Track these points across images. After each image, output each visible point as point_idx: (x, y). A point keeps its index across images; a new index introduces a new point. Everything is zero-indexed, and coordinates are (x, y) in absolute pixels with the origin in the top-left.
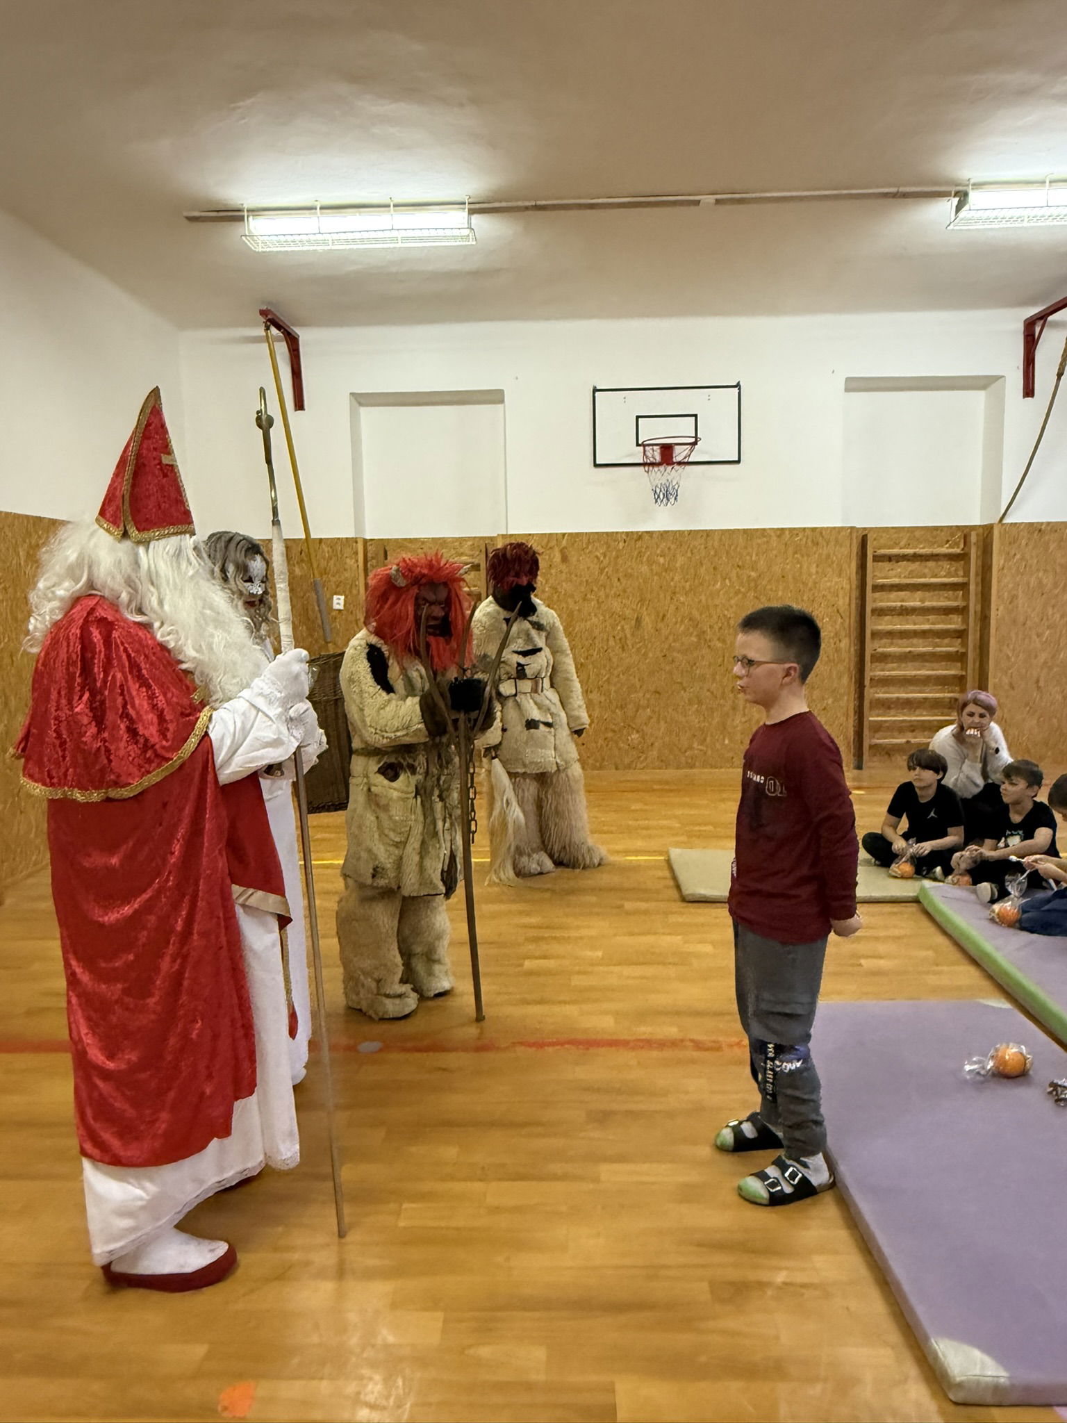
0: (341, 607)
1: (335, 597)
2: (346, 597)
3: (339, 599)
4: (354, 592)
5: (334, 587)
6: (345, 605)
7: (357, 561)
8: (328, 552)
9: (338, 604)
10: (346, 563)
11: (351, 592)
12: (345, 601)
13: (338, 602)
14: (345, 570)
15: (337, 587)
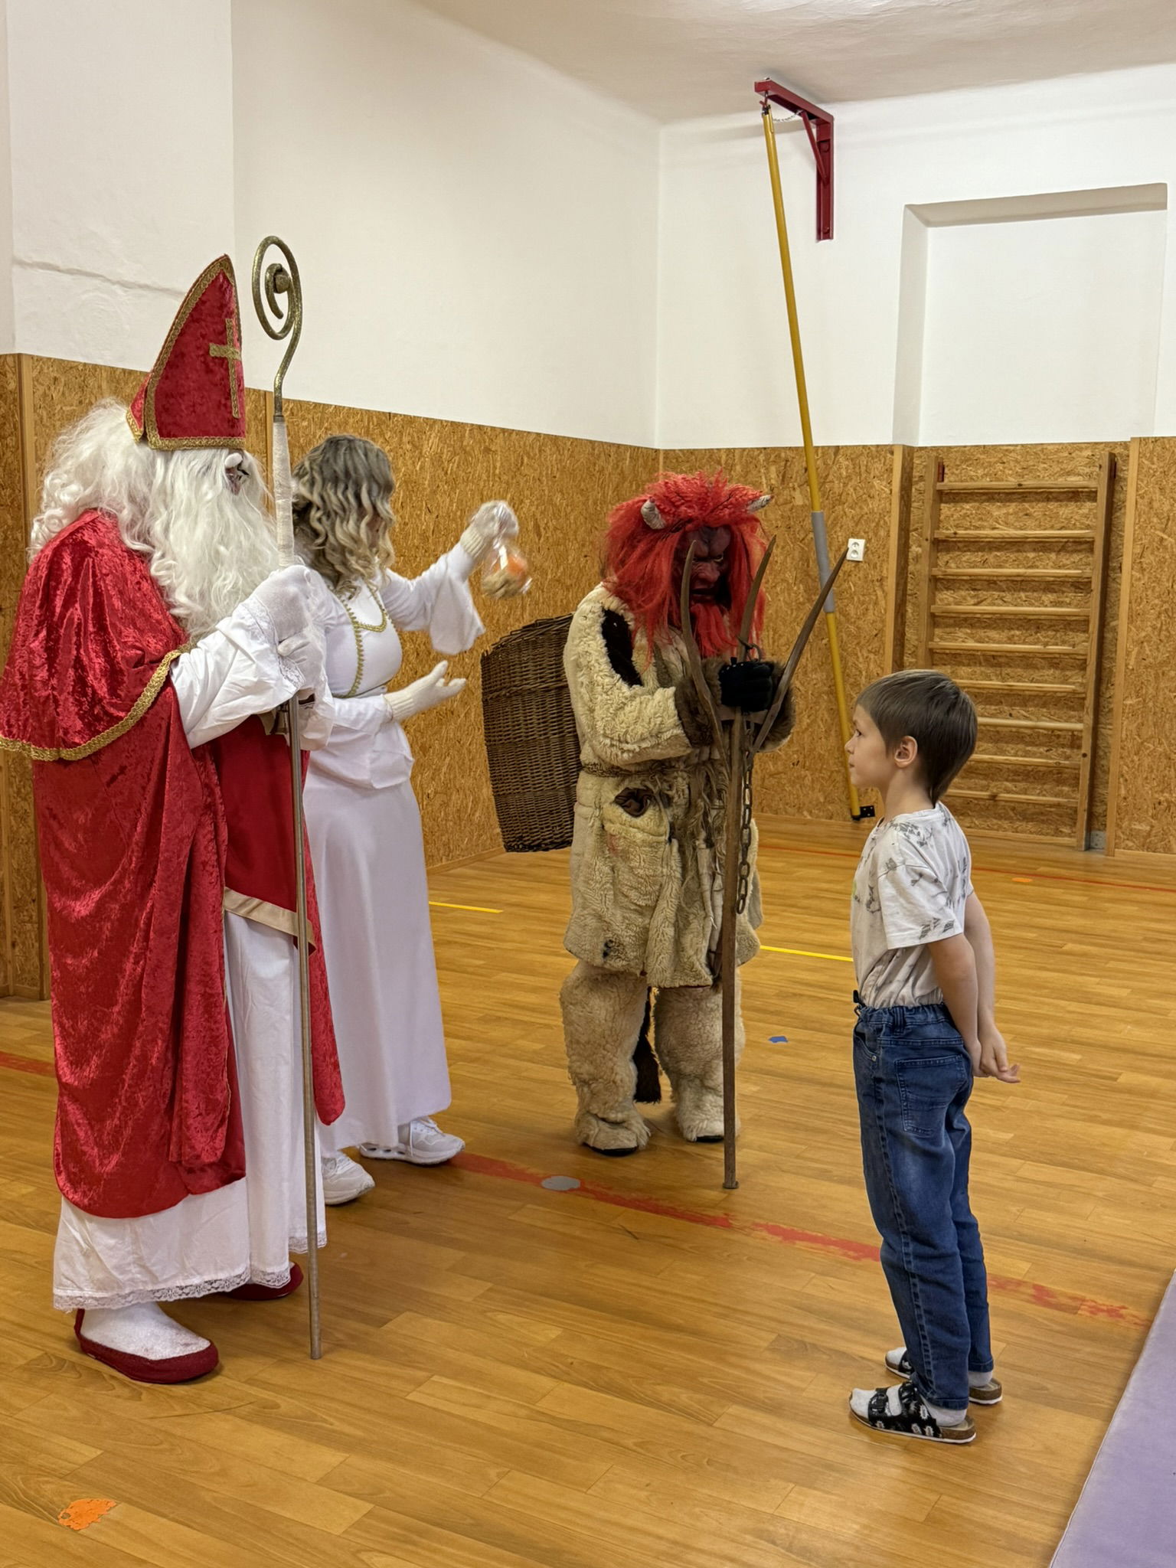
0: (859, 557)
1: (851, 541)
2: (868, 541)
3: (855, 543)
4: (882, 533)
5: (851, 524)
6: (865, 554)
7: (890, 483)
8: (847, 468)
9: (855, 552)
10: (873, 487)
11: (876, 534)
12: (866, 548)
13: (856, 549)
14: (871, 497)
15: (857, 525)
